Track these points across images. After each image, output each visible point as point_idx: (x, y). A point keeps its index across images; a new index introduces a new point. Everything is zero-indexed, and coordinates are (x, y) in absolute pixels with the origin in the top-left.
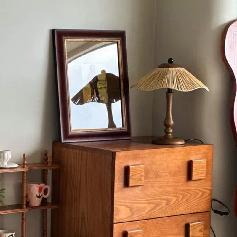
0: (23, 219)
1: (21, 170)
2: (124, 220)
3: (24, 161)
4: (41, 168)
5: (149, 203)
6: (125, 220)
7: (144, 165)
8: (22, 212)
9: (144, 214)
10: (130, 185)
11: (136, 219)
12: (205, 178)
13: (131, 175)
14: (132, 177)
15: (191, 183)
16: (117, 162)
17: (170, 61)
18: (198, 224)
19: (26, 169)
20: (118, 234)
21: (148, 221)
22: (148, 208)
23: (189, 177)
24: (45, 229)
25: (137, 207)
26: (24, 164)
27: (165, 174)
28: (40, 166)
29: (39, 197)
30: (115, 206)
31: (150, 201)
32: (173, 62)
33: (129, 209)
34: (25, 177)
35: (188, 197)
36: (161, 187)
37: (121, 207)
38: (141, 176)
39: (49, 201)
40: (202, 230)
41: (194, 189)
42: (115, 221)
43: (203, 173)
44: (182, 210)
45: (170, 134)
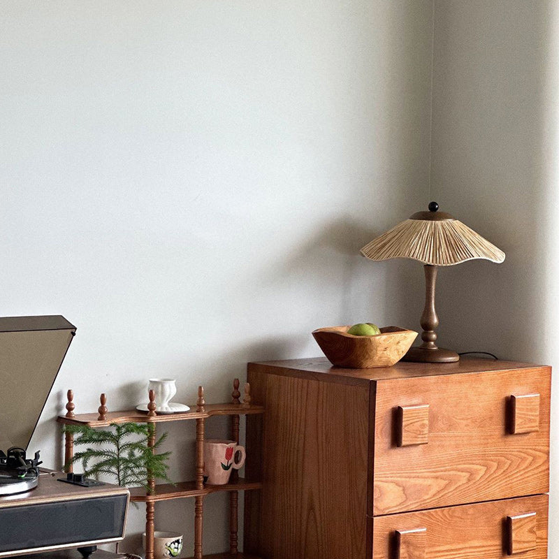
0: (197, 510)
1: (195, 416)
2: (393, 509)
3: (200, 400)
4: (229, 413)
5: (437, 478)
6: (395, 509)
7: (428, 406)
8: (196, 497)
9: (428, 499)
10: (404, 443)
11: (413, 507)
12: (537, 429)
13: (404, 424)
14: (406, 428)
15: (511, 438)
16: (379, 400)
17: (433, 207)
18: (527, 517)
19: (203, 415)
20: (382, 537)
21: (436, 512)
22: (435, 486)
23: (509, 428)
24: (235, 530)
25: (415, 485)
26: (200, 405)
27: (465, 422)
28: (227, 409)
29: (226, 468)
30: (375, 483)
31: (438, 474)
32: (437, 208)
33: (401, 488)
34: (202, 430)
35: (507, 466)
36: (457, 446)
37: (385, 484)
38: (423, 426)
39: (242, 475)
40: (535, 529)
41: (517, 451)
42: (375, 512)
43: (534, 421)
44: (496, 491)
45: (432, 343)
